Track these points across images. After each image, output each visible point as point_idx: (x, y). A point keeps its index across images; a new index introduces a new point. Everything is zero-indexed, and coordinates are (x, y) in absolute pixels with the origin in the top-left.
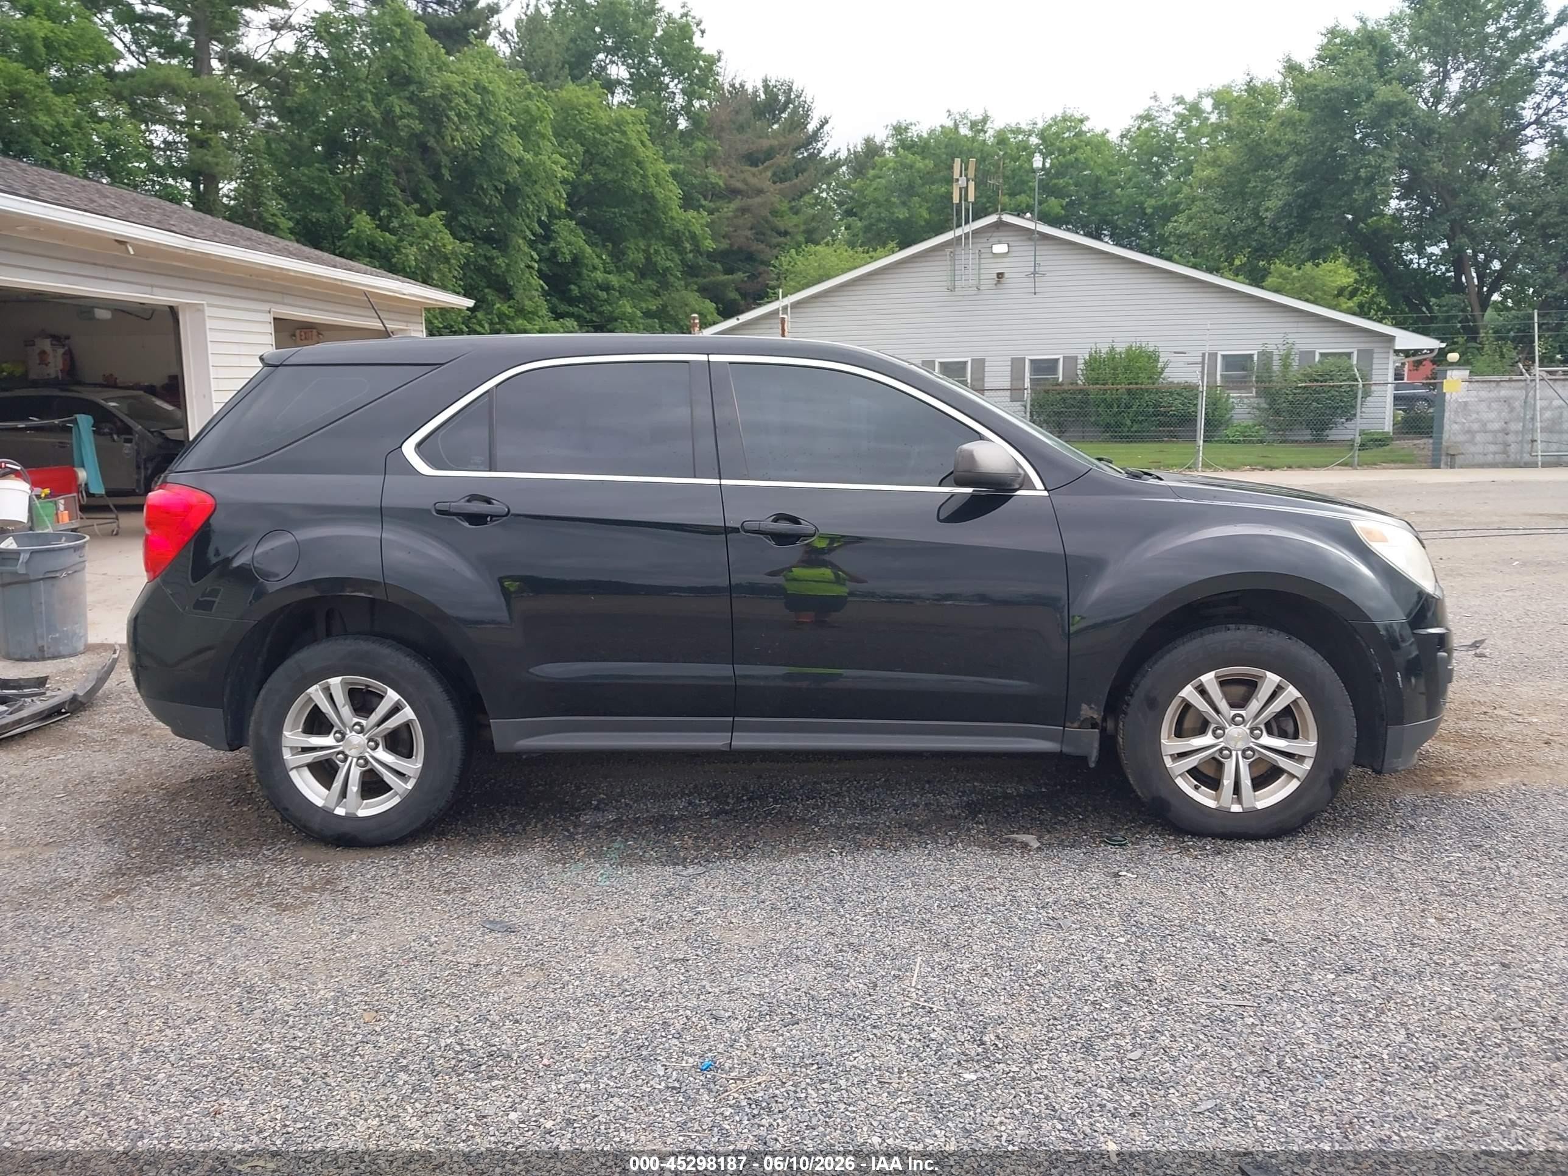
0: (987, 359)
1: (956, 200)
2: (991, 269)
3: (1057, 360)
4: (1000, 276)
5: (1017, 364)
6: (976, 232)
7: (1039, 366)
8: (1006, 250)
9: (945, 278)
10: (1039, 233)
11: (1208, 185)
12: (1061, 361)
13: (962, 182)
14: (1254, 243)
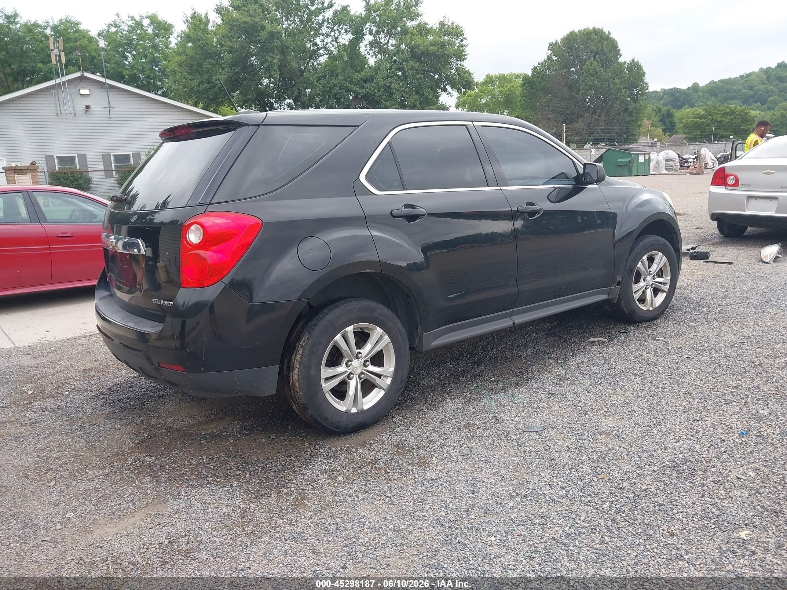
0: (87, 155)
1: (54, 62)
2: (83, 103)
3: (129, 155)
4: (88, 107)
5: (106, 157)
6: (69, 81)
7: (118, 158)
8: (89, 93)
9: (54, 108)
10: (108, 84)
11: (180, 65)
12: (131, 155)
13: (56, 51)
14: (210, 96)
